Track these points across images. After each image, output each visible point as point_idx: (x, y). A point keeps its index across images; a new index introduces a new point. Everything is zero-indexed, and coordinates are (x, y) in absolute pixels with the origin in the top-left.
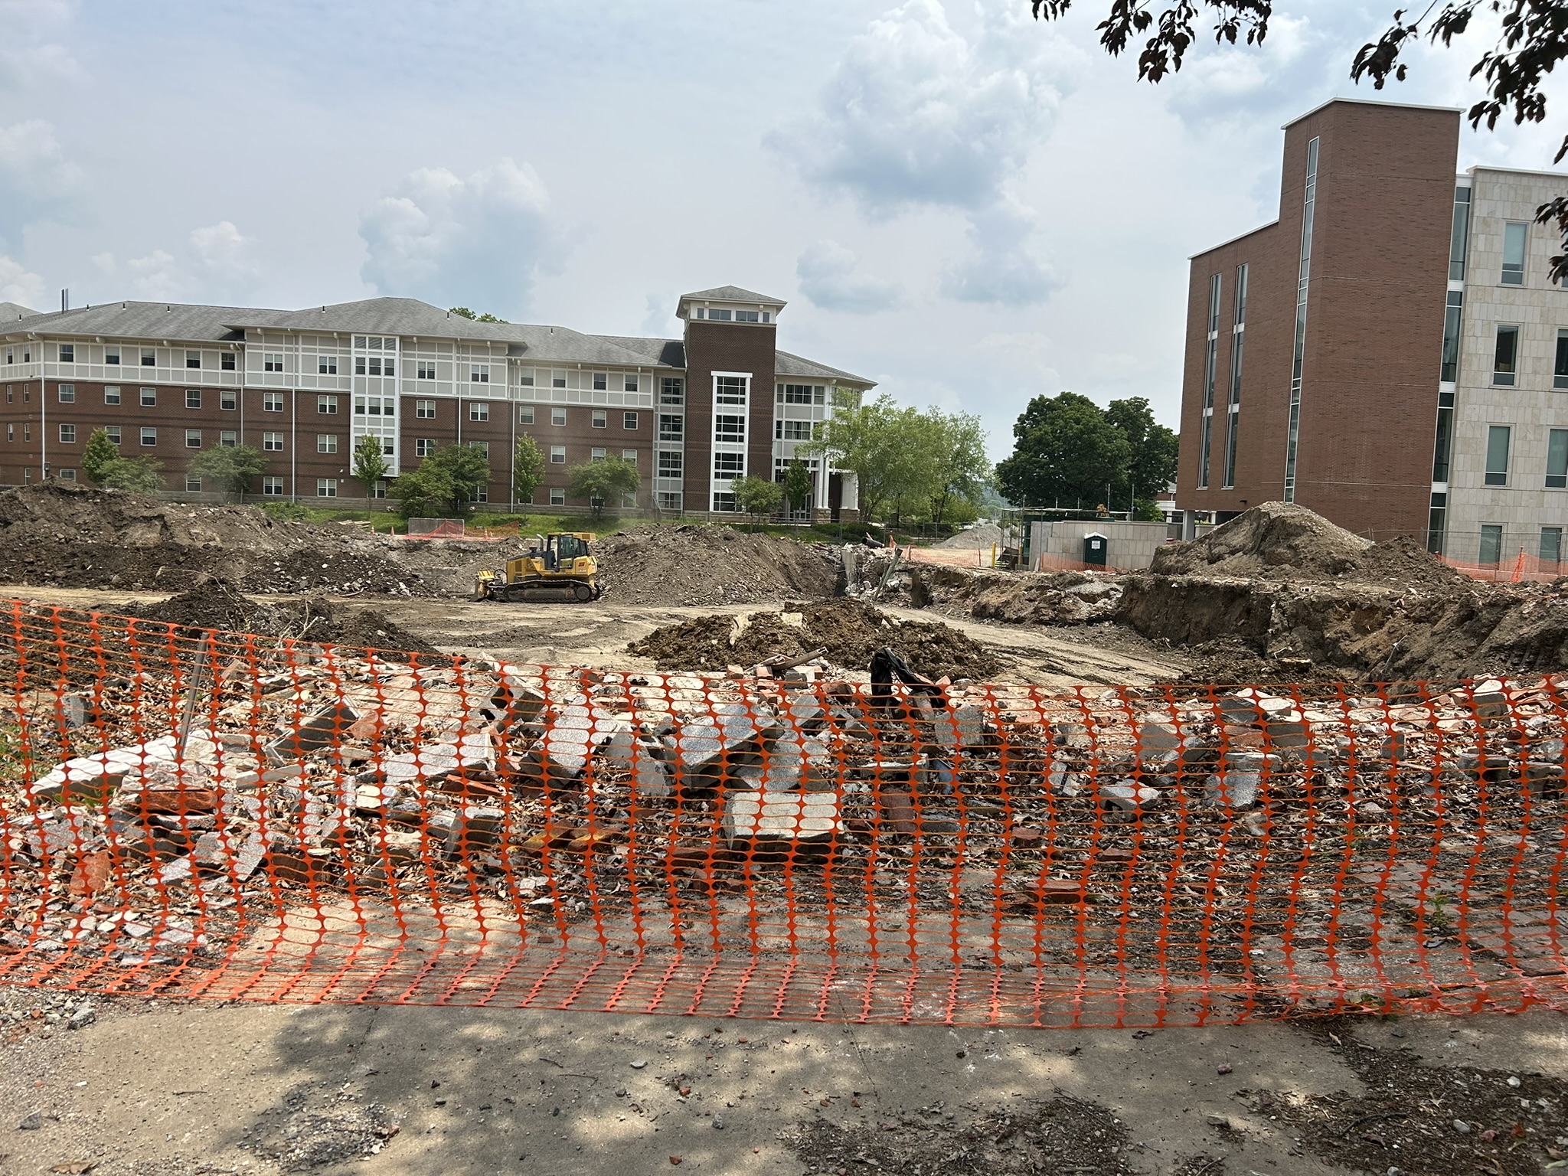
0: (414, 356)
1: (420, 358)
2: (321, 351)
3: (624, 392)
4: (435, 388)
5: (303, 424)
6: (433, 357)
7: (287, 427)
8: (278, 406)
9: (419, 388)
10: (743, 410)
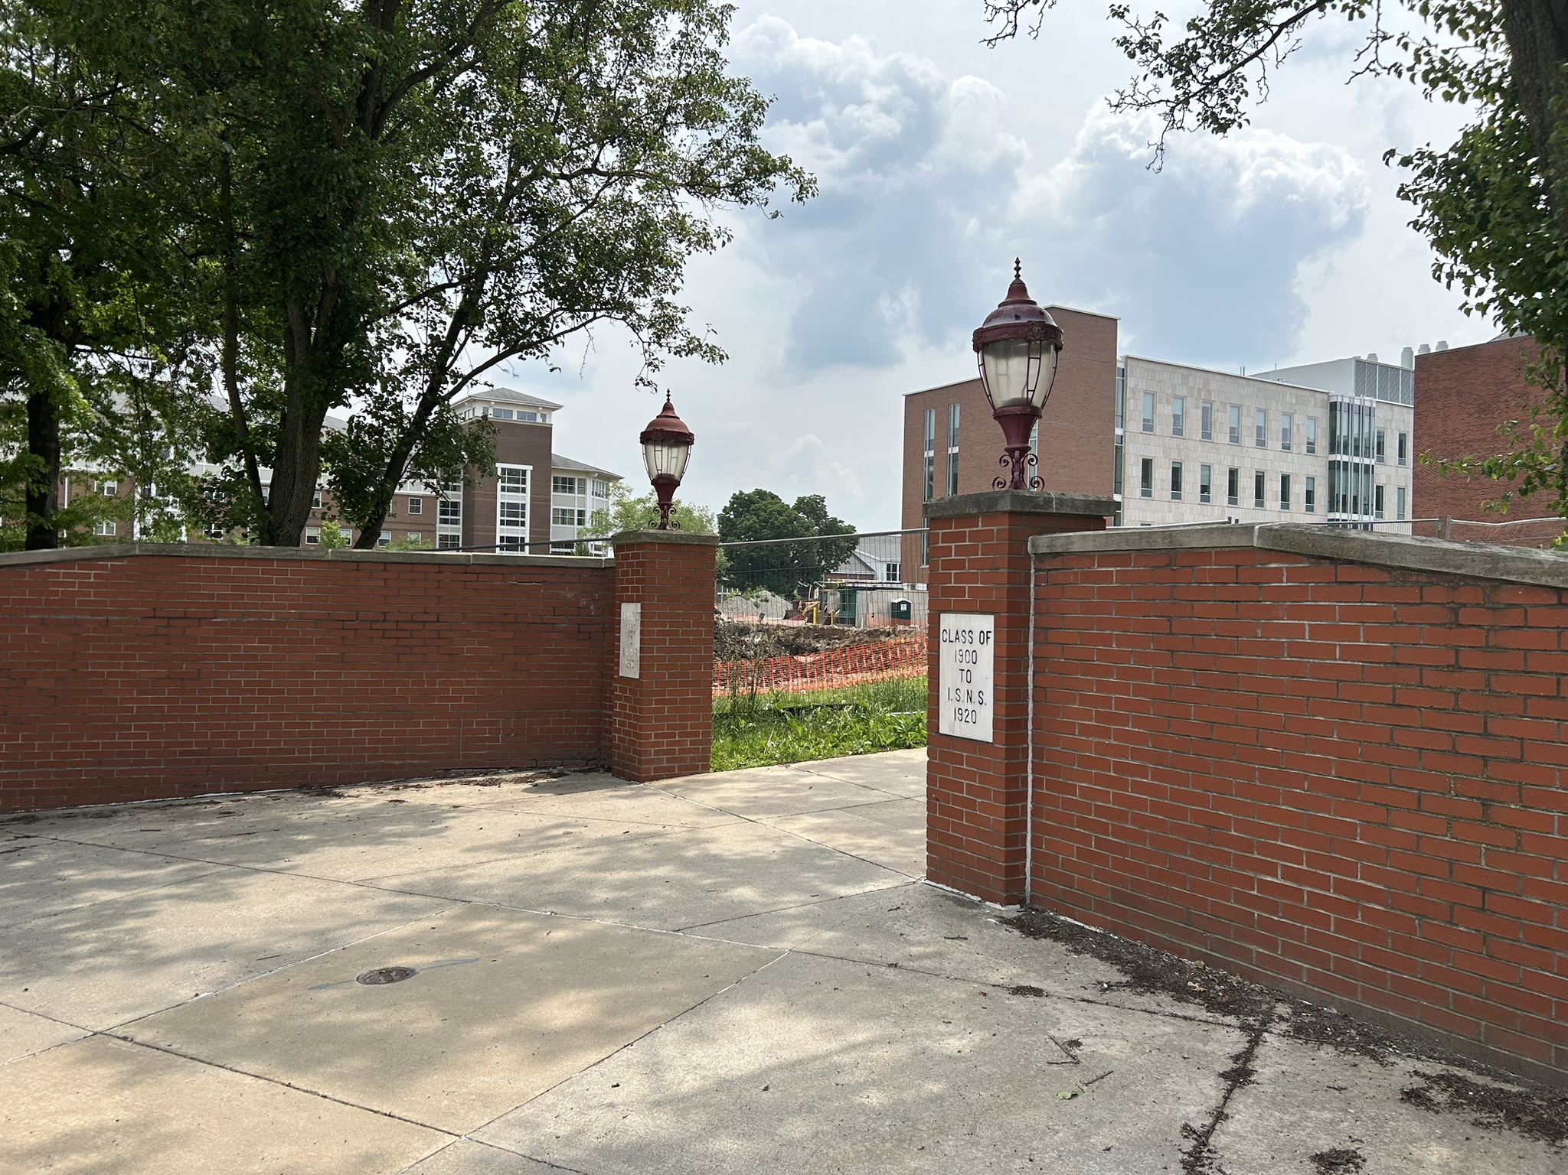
10: (524, 498)
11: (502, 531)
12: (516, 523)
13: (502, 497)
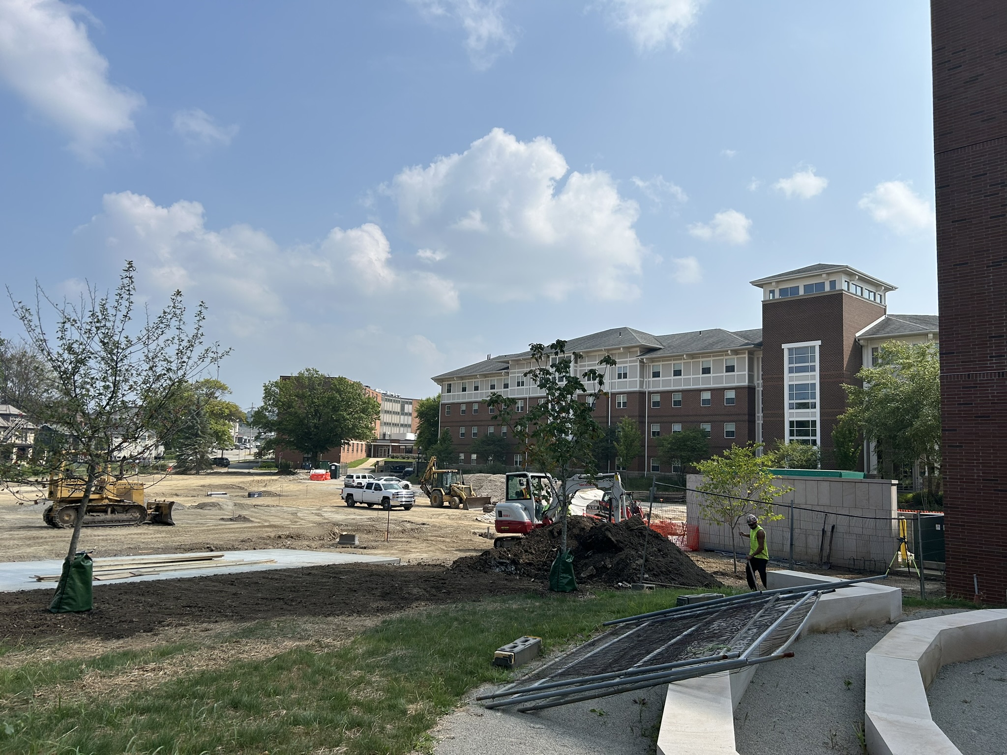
0: (585, 366)
1: (588, 367)
3: (725, 374)
10: (814, 377)
11: (790, 415)
12: (805, 406)
13: (789, 379)
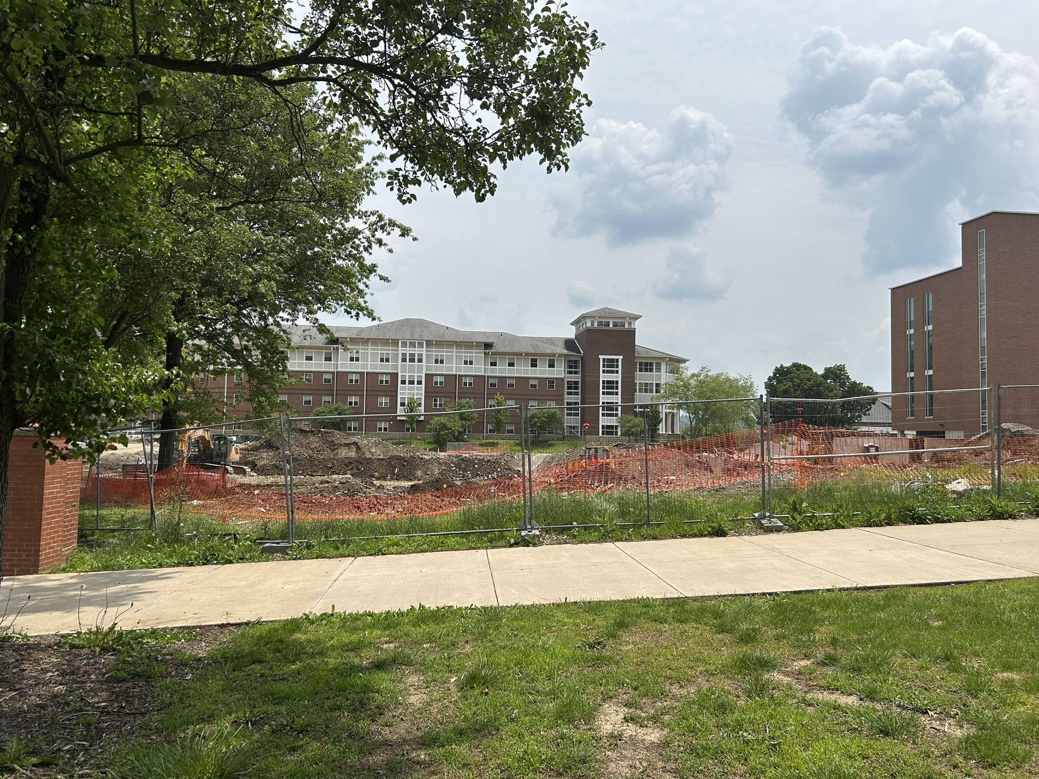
0: (432, 351)
1: (435, 352)
2: (381, 350)
3: (547, 368)
4: (444, 369)
5: (371, 391)
6: (443, 352)
7: (362, 393)
8: (356, 381)
9: (436, 369)
10: (617, 377)
11: (603, 399)
12: (612, 393)
13: (603, 377)
